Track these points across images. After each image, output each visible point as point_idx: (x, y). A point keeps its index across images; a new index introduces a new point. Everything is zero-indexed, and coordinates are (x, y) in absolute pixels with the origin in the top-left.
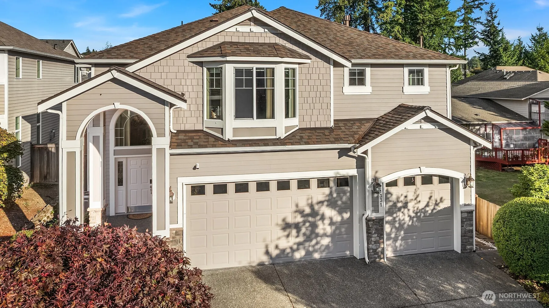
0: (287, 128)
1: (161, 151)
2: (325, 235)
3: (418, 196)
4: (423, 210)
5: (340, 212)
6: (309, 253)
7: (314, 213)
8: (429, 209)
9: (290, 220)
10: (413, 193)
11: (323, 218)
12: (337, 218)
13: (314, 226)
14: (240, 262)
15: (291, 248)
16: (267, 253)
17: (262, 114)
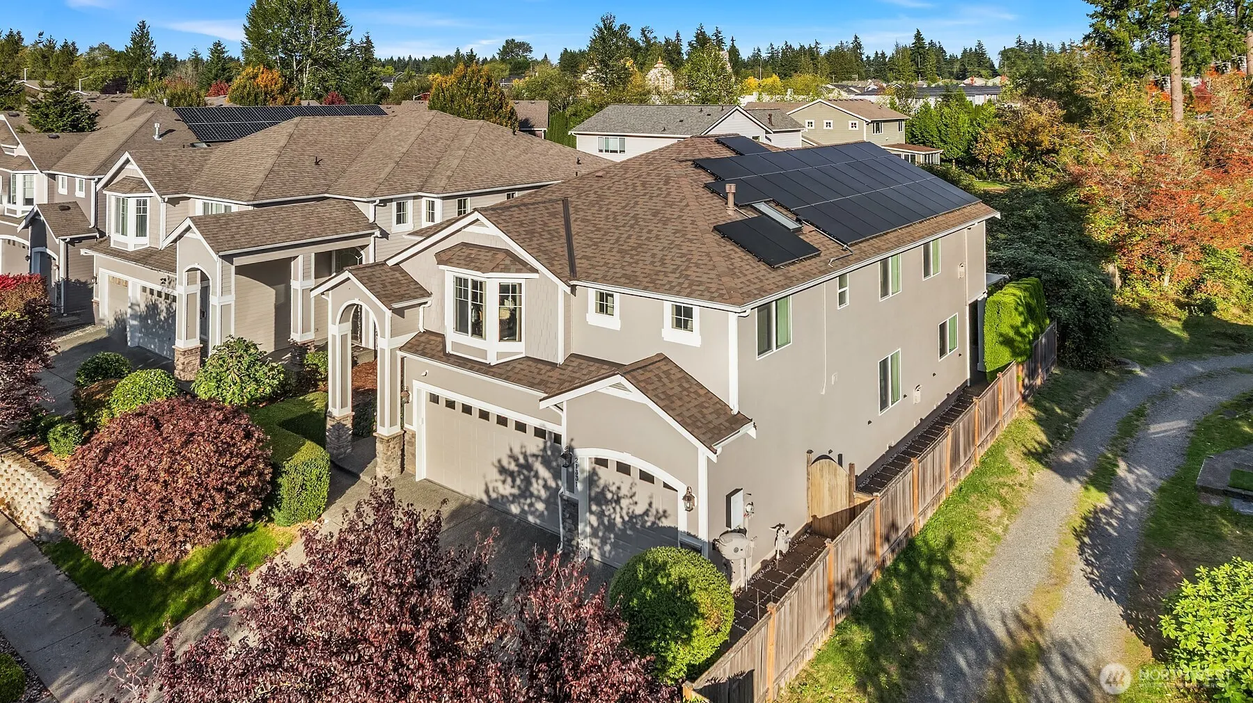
2: (539, 498)
3: (634, 495)
4: (641, 518)
6: (524, 512)
8: (648, 520)
9: (505, 464)
10: (628, 488)
13: (528, 481)
14: (464, 491)
15: (507, 497)
16: (487, 491)
17: (476, 330)
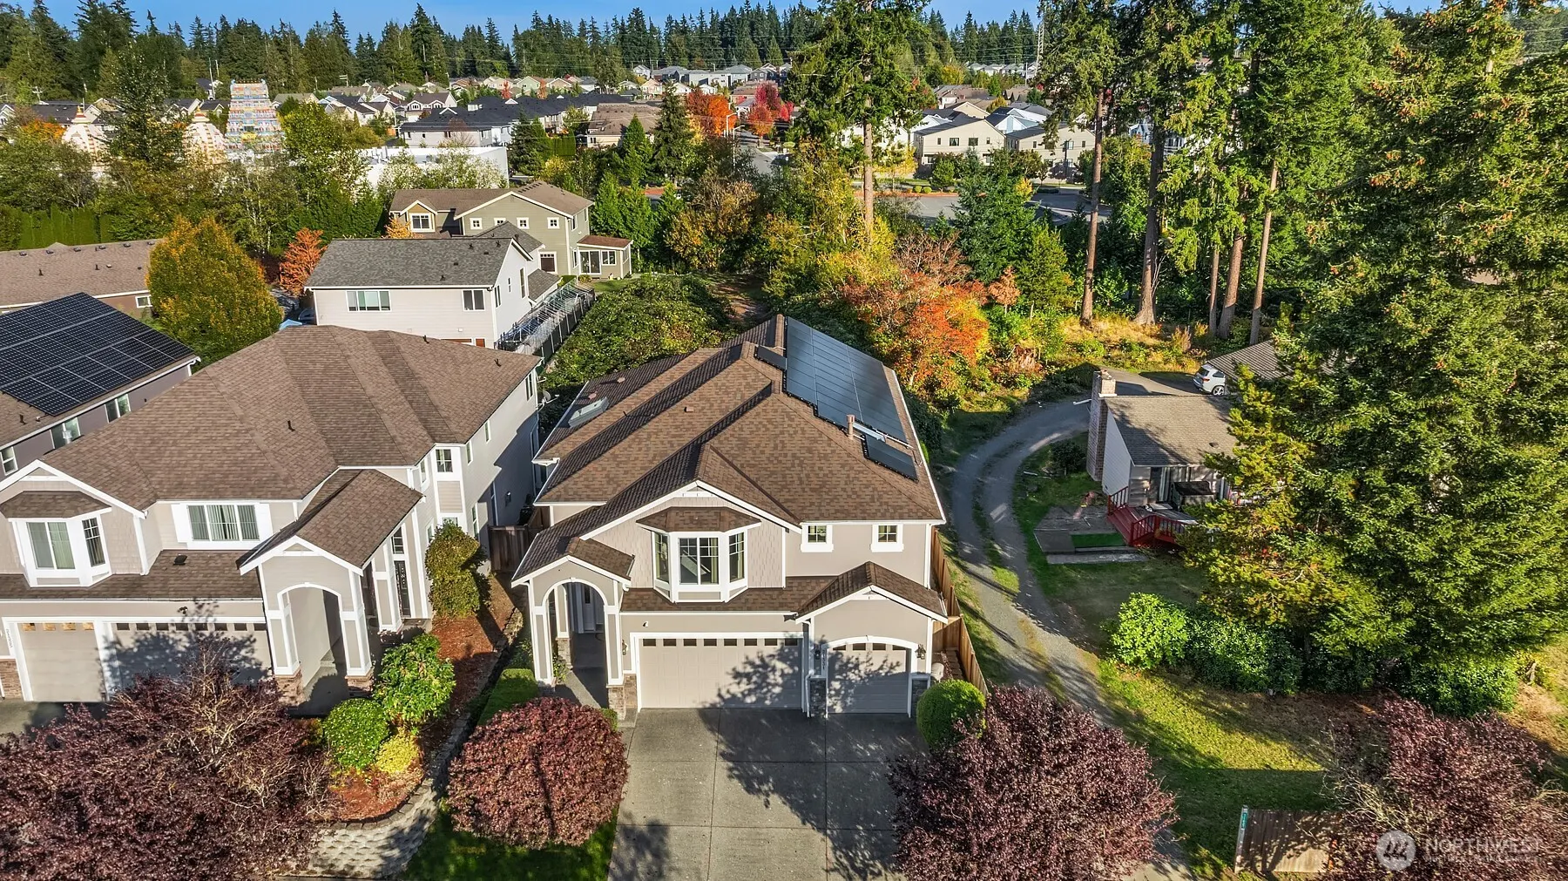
0: (732, 592)
1: (612, 617)
2: (776, 685)
3: (870, 660)
4: (877, 673)
5: (791, 666)
6: (760, 700)
7: (765, 665)
8: (883, 673)
9: (740, 669)
10: (864, 658)
11: (774, 669)
12: (788, 671)
13: (764, 677)
15: (742, 693)
16: (720, 695)
17: (707, 578)
